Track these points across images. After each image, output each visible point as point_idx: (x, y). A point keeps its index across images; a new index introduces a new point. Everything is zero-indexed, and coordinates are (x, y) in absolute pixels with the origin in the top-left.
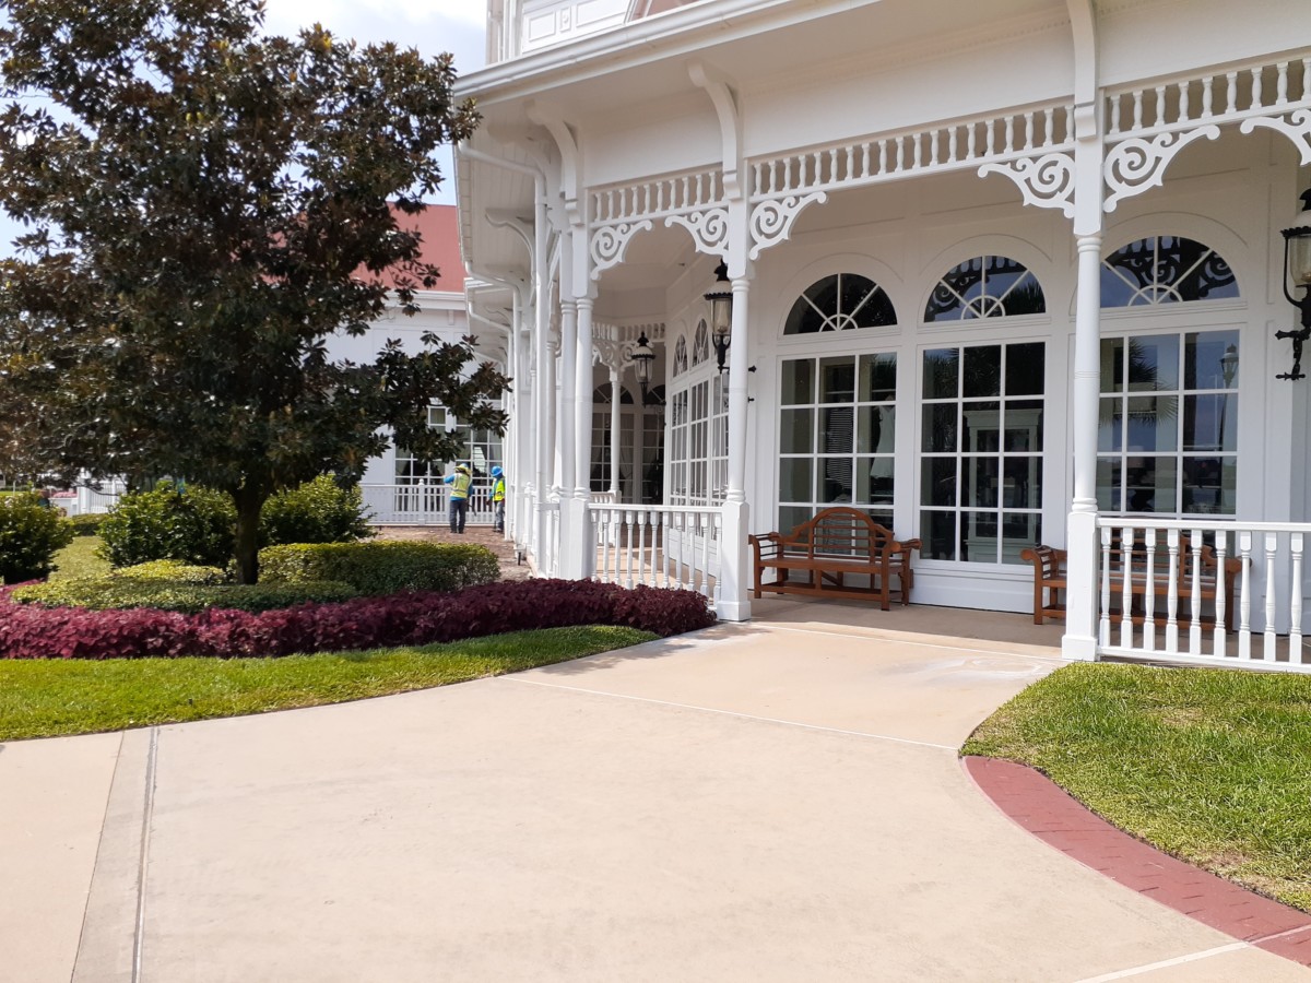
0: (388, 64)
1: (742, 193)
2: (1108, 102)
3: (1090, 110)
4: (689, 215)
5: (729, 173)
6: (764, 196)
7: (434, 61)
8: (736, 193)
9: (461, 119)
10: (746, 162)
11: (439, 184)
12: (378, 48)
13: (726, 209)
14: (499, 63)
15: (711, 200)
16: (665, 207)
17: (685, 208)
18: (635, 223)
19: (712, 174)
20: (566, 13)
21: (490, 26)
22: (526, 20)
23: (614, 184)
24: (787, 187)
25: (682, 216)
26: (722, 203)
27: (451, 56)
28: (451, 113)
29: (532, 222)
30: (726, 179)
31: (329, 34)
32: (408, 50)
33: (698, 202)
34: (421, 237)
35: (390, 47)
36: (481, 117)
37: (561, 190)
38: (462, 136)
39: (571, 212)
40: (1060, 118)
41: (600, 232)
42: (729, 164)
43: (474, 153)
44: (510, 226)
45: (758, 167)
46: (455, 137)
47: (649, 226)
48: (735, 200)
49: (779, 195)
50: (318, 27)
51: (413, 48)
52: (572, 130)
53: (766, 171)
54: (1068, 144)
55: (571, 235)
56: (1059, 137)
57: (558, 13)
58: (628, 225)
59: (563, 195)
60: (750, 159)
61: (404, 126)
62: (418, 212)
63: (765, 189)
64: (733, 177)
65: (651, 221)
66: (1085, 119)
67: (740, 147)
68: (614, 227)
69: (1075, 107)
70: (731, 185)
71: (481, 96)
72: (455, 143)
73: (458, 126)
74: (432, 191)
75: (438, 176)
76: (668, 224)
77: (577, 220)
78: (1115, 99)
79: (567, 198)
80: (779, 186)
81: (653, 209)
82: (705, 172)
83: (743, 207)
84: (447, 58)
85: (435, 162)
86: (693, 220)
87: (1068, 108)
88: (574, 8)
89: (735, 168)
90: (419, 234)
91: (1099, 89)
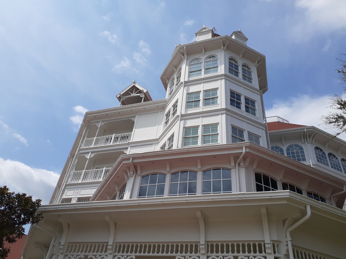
0: (22, 200)
1: (112, 252)
2: (208, 244)
3: (203, 247)
4: (96, 256)
5: (110, 245)
6: (118, 254)
7: (35, 201)
8: (110, 252)
9: (37, 218)
10: (115, 243)
11: (22, 236)
12: (21, 195)
13: (107, 256)
14: (53, 204)
15: (103, 252)
16: (89, 252)
17: (95, 253)
18: (79, 255)
19: (105, 245)
20: (78, 191)
21: (56, 188)
22: (66, 190)
23: (76, 242)
24: (125, 253)
25: (94, 255)
26: (106, 254)
27: (41, 200)
28: (35, 215)
29: (48, 248)
30: (109, 247)
31: (8, 189)
32: (29, 196)
33: (99, 252)
34: (10, 251)
35: (24, 195)
36: (43, 218)
37: (60, 242)
38: (35, 222)
39: (61, 249)
40: (197, 246)
41: (68, 256)
42: (110, 243)
43: (37, 226)
44: (41, 248)
45: (118, 245)
46: (33, 223)
47: (83, 257)
48: (110, 254)
49: (123, 254)
50: (5, 187)
51: (31, 196)
52: (69, 225)
53: (120, 246)
54: (198, 254)
55: (58, 256)
56: (196, 252)
57: (75, 191)
58: (77, 255)
59: (60, 243)
60: (116, 242)
61: (19, 217)
62: (12, 243)
63: (119, 252)
64: (110, 247)
65: (84, 255)
66: (202, 249)
67: (114, 239)
68: (72, 255)
69: (200, 245)
70: (110, 249)
71: (45, 212)
72: (32, 224)
73: (36, 220)
74: (19, 238)
75: (23, 233)
76: (89, 257)
77: (62, 252)
78: (210, 244)
79: (61, 244)
80: (123, 252)
81: (85, 252)
82: (103, 244)
83: (112, 256)
84: (39, 201)
85: (24, 229)
86: (97, 257)
87: (199, 245)
88: (80, 190)
89: (112, 244)
90: (10, 250)
91: (206, 241)
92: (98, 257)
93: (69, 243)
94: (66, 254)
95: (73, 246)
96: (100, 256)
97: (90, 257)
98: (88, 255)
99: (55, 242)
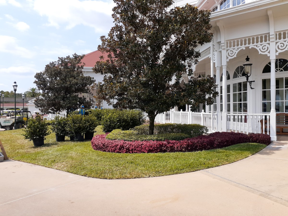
92: (259, 46)
93: (227, 41)
94: (227, 49)
95: (231, 42)
96: (261, 45)
97: (252, 48)
98: (249, 47)
99: (213, 42)
